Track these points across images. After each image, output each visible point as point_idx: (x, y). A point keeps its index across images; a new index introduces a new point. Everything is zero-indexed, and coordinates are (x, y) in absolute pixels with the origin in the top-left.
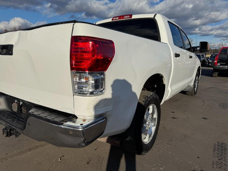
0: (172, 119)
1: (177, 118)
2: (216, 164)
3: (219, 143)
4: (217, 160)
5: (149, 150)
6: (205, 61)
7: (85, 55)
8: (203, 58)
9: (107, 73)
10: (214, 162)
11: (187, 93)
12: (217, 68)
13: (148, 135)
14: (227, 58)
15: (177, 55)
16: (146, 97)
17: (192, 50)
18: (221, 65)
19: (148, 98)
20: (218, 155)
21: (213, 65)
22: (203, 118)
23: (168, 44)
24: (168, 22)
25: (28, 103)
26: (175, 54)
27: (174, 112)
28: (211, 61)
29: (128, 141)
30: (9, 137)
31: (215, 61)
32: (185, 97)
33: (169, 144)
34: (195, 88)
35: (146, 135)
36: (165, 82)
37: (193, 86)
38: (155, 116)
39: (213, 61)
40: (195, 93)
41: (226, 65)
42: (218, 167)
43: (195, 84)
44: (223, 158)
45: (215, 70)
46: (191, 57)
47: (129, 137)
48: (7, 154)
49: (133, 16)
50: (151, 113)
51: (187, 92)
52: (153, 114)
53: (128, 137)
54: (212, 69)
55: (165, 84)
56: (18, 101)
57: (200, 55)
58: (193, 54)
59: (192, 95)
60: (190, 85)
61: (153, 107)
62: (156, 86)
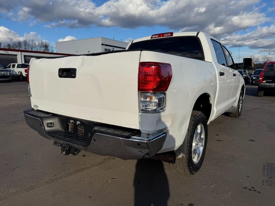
0: (217, 141)
1: (223, 141)
2: (266, 182)
3: (268, 163)
4: (267, 179)
5: (199, 170)
6: (248, 77)
7: (148, 78)
8: (245, 74)
9: (168, 92)
10: (265, 181)
11: (230, 115)
12: (262, 86)
13: (197, 155)
14: (273, 75)
15: (222, 74)
16: (195, 116)
17: (234, 67)
18: (267, 82)
19: (197, 117)
20: (267, 174)
21: (258, 83)
22: (250, 140)
23: (213, 63)
24: (211, 39)
25: (87, 122)
26: (220, 72)
27: (218, 135)
28: (256, 78)
29: (180, 158)
30: (68, 155)
31: (260, 79)
32: (228, 119)
33: (217, 165)
34: (240, 109)
35: (196, 155)
36: (211, 102)
37: (237, 107)
38: (203, 136)
39: (258, 78)
40: (239, 115)
41: (273, 83)
42: (268, 185)
43: (239, 104)
44: (272, 177)
45: (261, 89)
46: (234, 75)
47: (182, 154)
48: (56, 176)
49: (174, 34)
50: (200, 133)
51: (231, 113)
52: (201, 134)
53: (180, 154)
54: (257, 87)
55: (211, 104)
56: (74, 121)
57: (242, 71)
58: (236, 72)
59: (236, 117)
60: (233, 105)
61: (201, 127)
62: (201, 106)
